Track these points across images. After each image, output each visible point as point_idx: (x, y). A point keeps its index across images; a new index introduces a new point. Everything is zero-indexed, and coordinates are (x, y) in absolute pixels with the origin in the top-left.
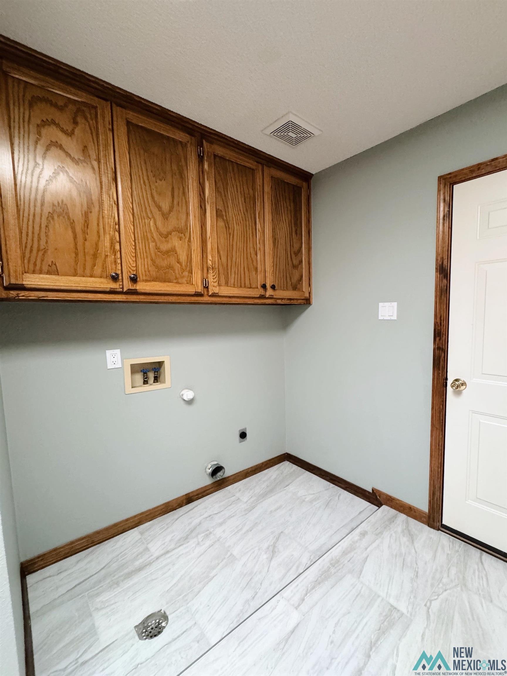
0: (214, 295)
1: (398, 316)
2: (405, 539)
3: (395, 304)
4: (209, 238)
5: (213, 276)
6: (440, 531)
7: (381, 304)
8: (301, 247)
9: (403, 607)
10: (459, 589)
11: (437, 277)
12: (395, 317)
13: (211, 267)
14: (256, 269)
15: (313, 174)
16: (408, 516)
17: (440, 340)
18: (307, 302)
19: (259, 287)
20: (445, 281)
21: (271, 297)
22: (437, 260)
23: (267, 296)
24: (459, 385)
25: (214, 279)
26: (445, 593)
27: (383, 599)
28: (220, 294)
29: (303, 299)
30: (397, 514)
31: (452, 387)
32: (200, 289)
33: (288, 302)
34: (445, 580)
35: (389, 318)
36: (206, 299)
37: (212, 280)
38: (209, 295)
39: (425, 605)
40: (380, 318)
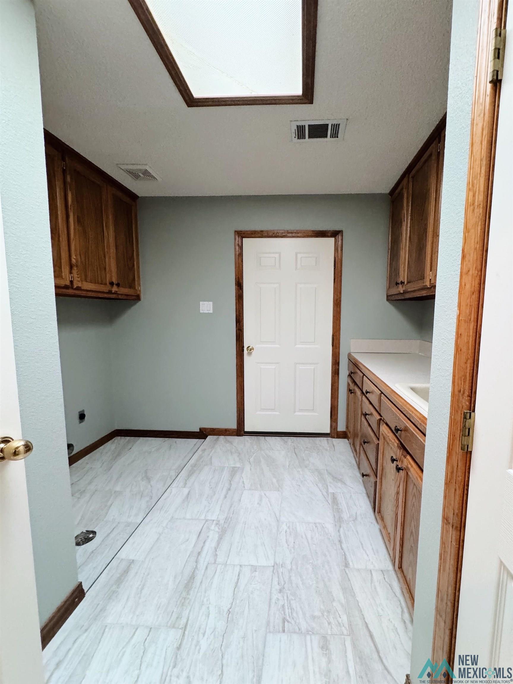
0: (78, 288)
1: (213, 311)
2: (228, 445)
3: (211, 303)
4: (73, 240)
5: (77, 272)
6: (244, 436)
7: (201, 303)
8: (133, 254)
9: (238, 465)
10: (259, 451)
11: (236, 288)
12: (211, 312)
13: (75, 264)
14: (105, 269)
15: (139, 196)
16: (225, 436)
17: (239, 325)
18: (138, 298)
19: (108, 284)
20: (240, 291)
21: (116, 293)
22: (236, 279)
23: (113, 292)
24: (250, 349)
25: (78, 275)
26: (254, 455)
27: (228, 467)
28: (83, 288)
29: (135, 296)
30: (218, 437)
31: (247, 350)
32: (68, 283)
33: (125, 297)
34: (252, 451)
35: (207, 312)
36: (70, 291)
37: (76, 276)
38: (74, 288)
39: (248, 461)
40: (201, 312)
